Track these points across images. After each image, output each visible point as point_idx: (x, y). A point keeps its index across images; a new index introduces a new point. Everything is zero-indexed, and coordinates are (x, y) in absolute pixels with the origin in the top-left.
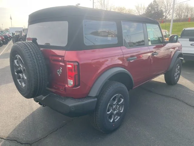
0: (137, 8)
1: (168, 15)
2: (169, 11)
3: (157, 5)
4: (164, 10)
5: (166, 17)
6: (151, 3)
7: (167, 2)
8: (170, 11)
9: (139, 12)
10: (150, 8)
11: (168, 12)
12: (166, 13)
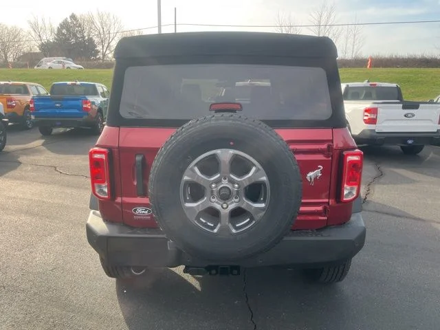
0: (35, 27)
1: (108, 52)
2: (109, 43)
3: (80, 26)
4: (96, 40)
5: (104, 55)
6: (66, 20)
7: (102, 23)
8: (111, 44)
9: (40, 36)
10: (64, 31)
11: (106, 45)
12: (103, 47)
